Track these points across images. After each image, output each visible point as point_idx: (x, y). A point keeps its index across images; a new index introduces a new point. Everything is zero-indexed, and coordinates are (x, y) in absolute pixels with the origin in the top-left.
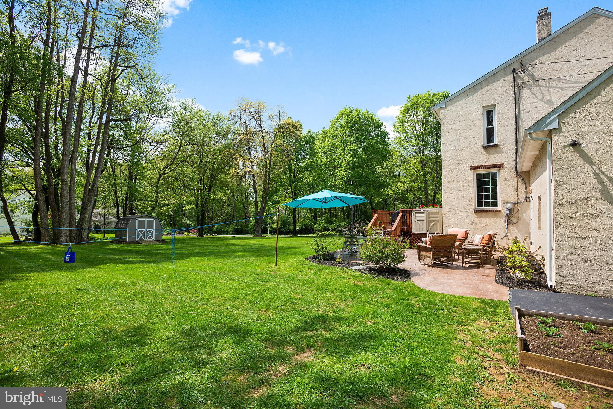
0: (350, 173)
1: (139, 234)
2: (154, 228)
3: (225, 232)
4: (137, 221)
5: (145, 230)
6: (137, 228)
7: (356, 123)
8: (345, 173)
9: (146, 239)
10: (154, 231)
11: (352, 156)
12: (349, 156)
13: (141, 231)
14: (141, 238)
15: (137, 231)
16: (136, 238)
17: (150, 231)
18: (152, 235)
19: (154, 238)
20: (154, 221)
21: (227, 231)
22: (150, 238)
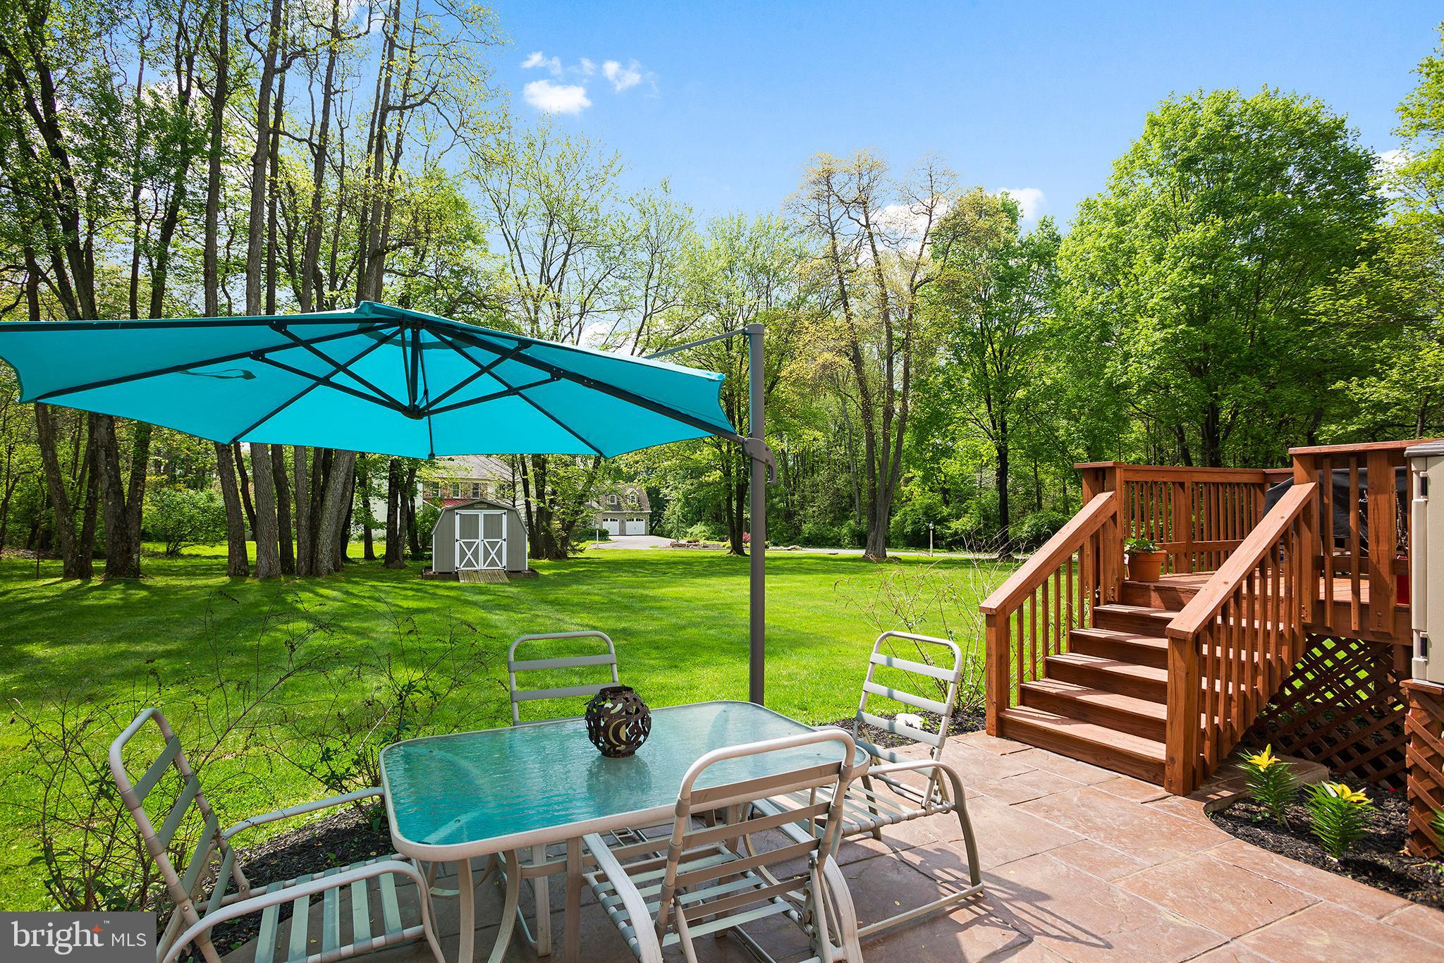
0: (1182, 332)
1: (463, 554)
2: (505, 536)
3: (831, 539)
4: (457, 517)
5: (481, 541)
6: (457, 537)
7: (1213, 143)
8: (1158, 335)
9: (481, 566)
10: (505, 544)
11: (1192, 268)
12: (1178, 270)
13: (469, 545)
14: (469, 564)
15: (457, 545)
16: (457, 564)
17: (493, 545)
18: (499, 554)
19: (505, 563)
20: (505, 517)
21: (834, 537)
22: (493, 563)
